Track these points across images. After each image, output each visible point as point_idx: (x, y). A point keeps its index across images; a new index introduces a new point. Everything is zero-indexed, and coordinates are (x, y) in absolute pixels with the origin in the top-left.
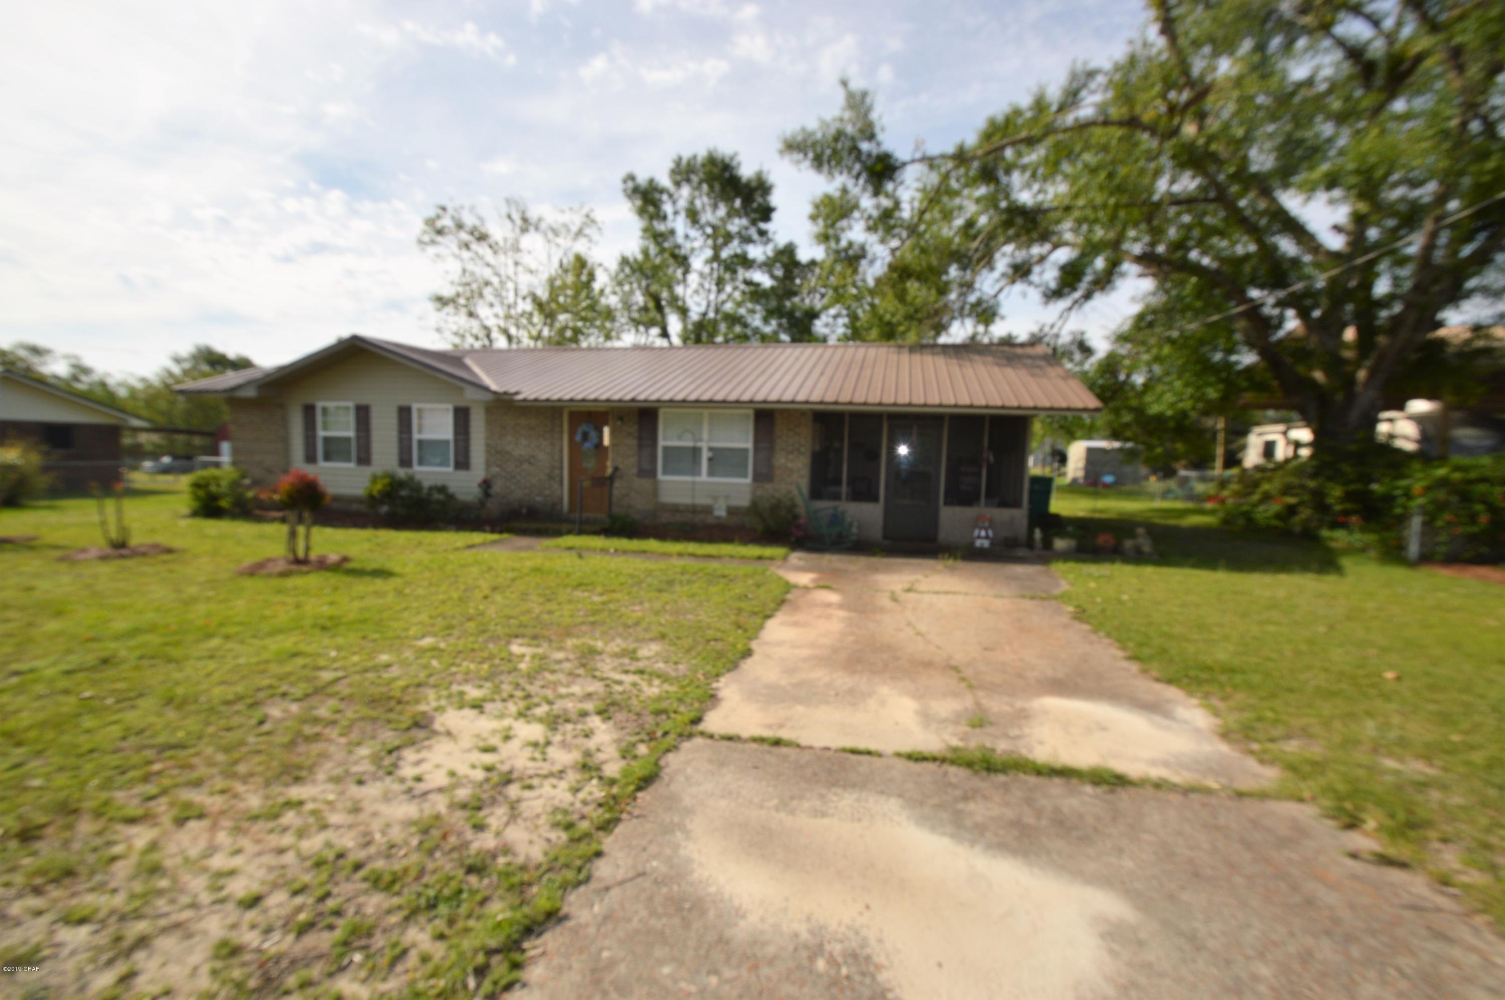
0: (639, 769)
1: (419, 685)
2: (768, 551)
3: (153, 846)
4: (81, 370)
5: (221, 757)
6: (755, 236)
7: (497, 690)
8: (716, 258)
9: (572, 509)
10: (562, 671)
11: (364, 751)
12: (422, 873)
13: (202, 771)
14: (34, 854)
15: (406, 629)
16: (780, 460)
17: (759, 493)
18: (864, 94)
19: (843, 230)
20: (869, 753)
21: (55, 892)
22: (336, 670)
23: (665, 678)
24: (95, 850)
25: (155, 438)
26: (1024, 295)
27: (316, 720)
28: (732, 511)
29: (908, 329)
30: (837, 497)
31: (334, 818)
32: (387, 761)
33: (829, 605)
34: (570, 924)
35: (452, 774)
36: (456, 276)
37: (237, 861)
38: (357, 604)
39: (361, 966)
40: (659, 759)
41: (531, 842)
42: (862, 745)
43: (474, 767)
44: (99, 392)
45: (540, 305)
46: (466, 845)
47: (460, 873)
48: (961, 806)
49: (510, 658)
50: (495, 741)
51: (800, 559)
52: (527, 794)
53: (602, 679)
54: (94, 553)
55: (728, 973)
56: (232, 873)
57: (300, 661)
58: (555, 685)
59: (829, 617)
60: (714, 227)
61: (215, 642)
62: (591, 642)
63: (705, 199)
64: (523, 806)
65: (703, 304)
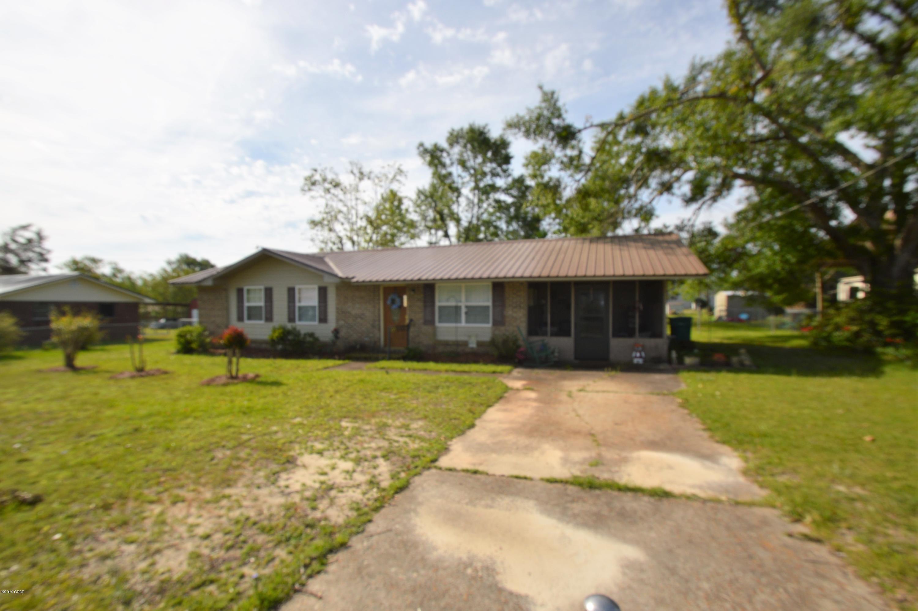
0: (398, 484)
1: (291, 442)
2: (500, 368)
3: (162, 513)
4: (118, 270)
5: (193, 475)
6: (501, 173)
7: (331, 445)
8: (477, 187)
9: (385, 345)
10: (367, 435)
11: (262, 474)
12: (285, 526)
13: (184, 481)
14: (109, 515)
15: (287, 414)
16: (509, 312)
17: (496, 332)
18: (553, 93)
19: (545, 171)
20: (525, 478)
21: (120, 531)
22: (250, 434)
23: (422, 439)
24: (136, 514)
25: (157, 308)
27: (238, 459)
28: (480, 344)
29: (593, 227)
30: (545, 334)
31: (245, 503)
32: (272, 479)
33: (529, 399)
34: (350, 550)
35: (304, 485)
36: (322, 209)
37: (200, 521)
38: (262, 401)
39: (254, 563)
40: (410, 479)
41: (339, 516)
42: (522, 474)
43: (315, 481)
44: (127, 283)
45: (370, 222)
46: (307, 515)
47: (302, 527)
48: (569, 505)
49: (341, 429)
50: (327, 470)
51: (519, 372)
52: (340, 495)
53: (388, 440)
54: (127, 375)
55: (422, 572)
56: (197, 525)
57: (232, 430)
58: (362, 443)
59: (526, 406)
60: (475, 170)
61: (190, 420)
62: (385, 420)
63: (469, 153)
64: (337, 500)
65: (469, 215)
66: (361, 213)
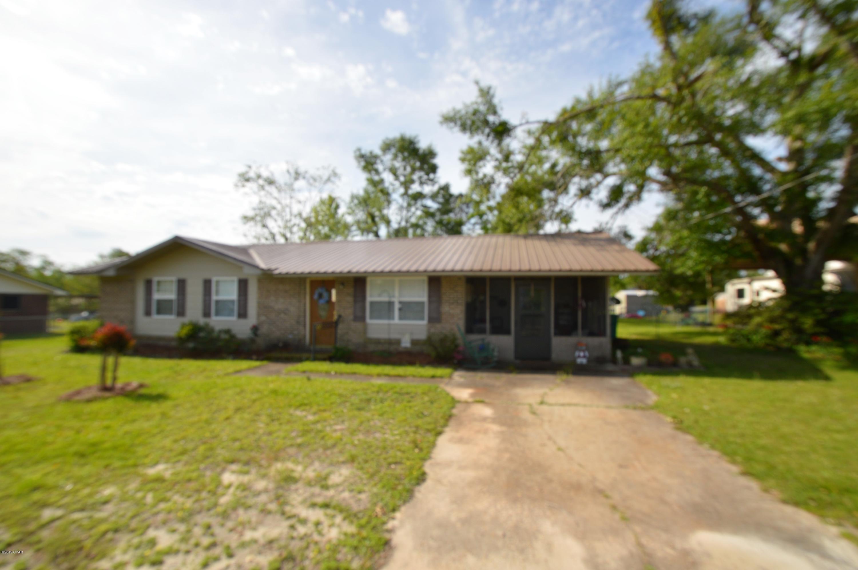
2: (440, 371)
4: (47, 263)
6: (428, 181)
8: (406, 194)
9: (311, 343)
10: (256, 506)
15: (148, 455)
16: (446, 308)
17: (433, 330)
18: (489, 88)
19: (480, 167)
25: (82, 301)
26: (587, 206)
28: (414, 342)
29: (520, 227)
30: (483, 331)
33: (484, 419)
36: (255, 206)
49: (217, 490)
51: (461, 376)
53: (290, 518)
57: (35, 497)
58: (244, 527)
60: (404, 178)
62: (293, 467)
63: (400, 162)
65: (399, 218)
66: (295, 211)
